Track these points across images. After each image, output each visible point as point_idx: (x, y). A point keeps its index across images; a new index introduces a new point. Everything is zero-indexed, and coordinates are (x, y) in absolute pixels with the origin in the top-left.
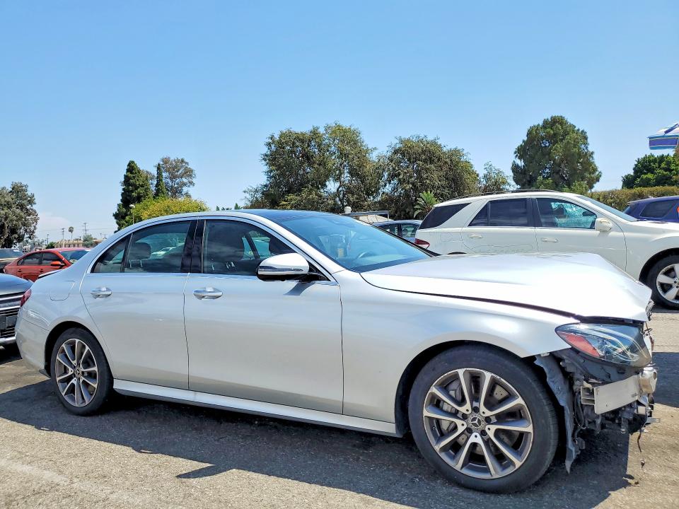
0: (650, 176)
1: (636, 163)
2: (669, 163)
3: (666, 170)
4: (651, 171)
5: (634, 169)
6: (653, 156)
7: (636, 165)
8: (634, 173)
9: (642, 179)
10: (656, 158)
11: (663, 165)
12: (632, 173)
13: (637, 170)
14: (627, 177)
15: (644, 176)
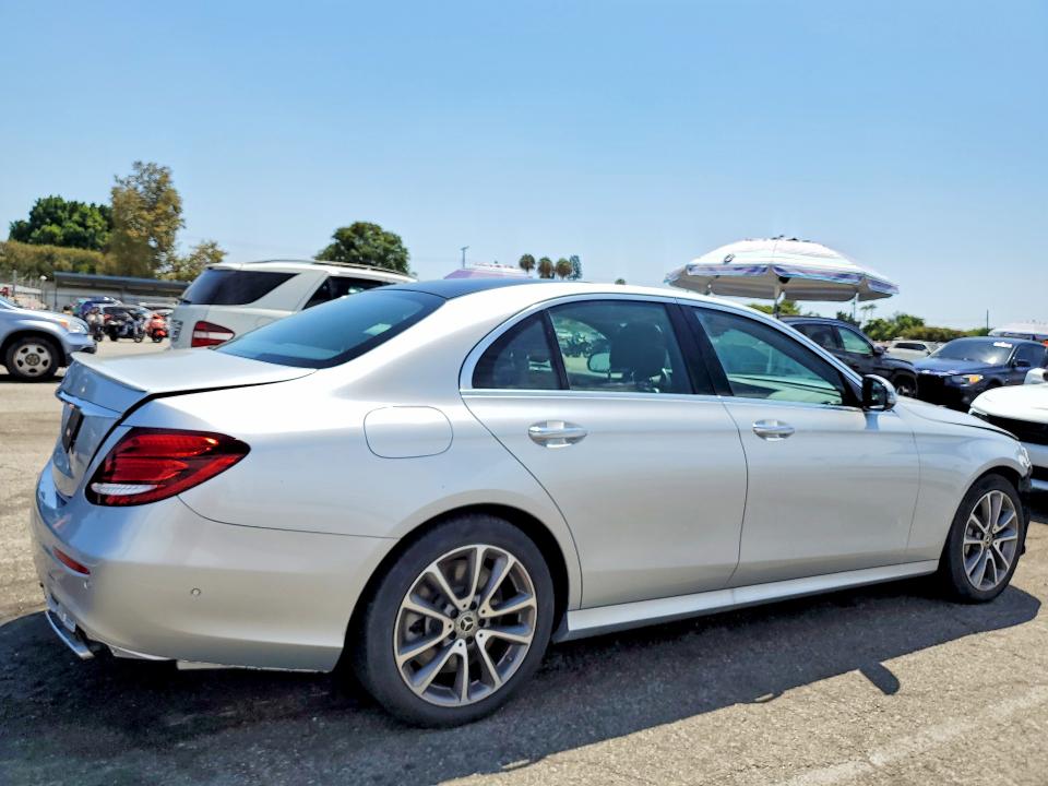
0: (55, 229)
1: (35, 205)
2: (84, 216)
3: (82, 224)
4: (58, 222)
5: (31, 213)
6: (61, 200)
7: (35, 208)
8: (31, 219)
9: (43, 231)
10: (65, 205)
11: (76, 217)
12: (27, 219)
13: (34, 215)
14: (19, 224)
15: (47, 228)
